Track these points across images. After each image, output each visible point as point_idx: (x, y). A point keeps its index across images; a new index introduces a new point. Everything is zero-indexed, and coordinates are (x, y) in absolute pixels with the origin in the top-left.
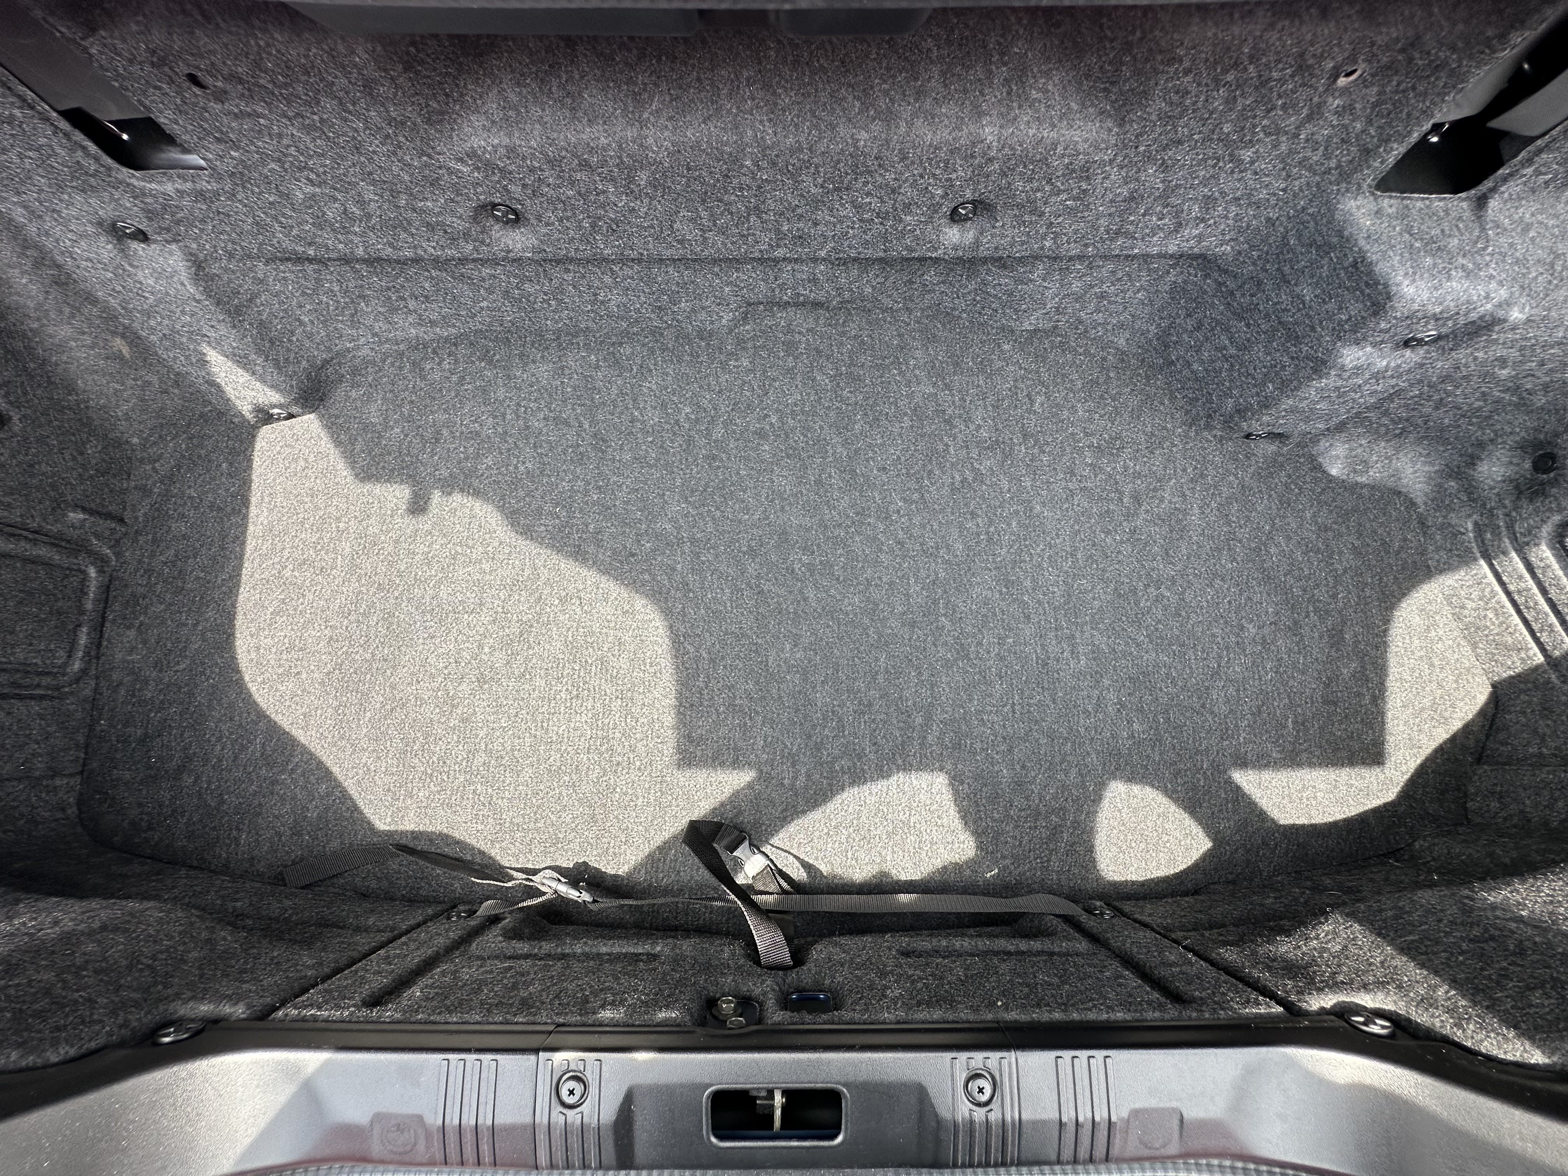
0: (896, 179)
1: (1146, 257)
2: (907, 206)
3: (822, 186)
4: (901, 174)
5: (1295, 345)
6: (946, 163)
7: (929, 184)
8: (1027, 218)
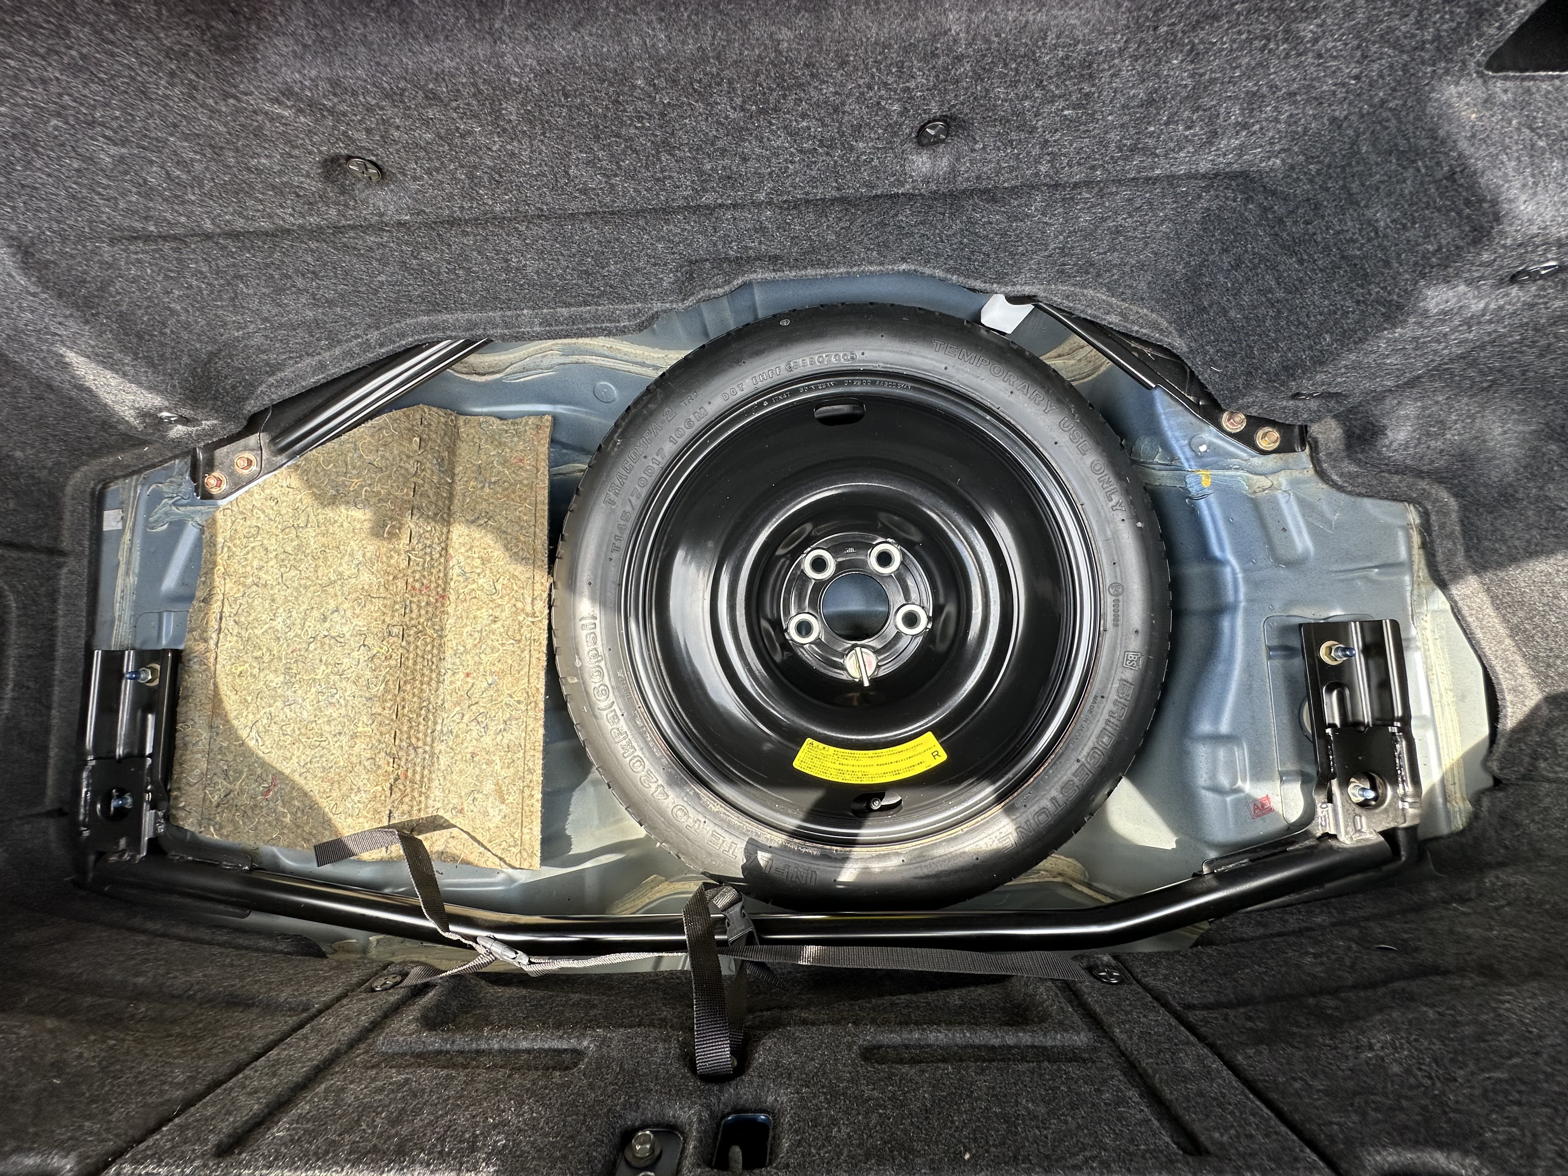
0: (836, 93)
1: (1171, 179)
2: (857, 129)
3: (743, 109)
4: (842, 85)
5: (1362, 286)
6: (900, 66)
7: (881, 97)
8: (1014, 135)
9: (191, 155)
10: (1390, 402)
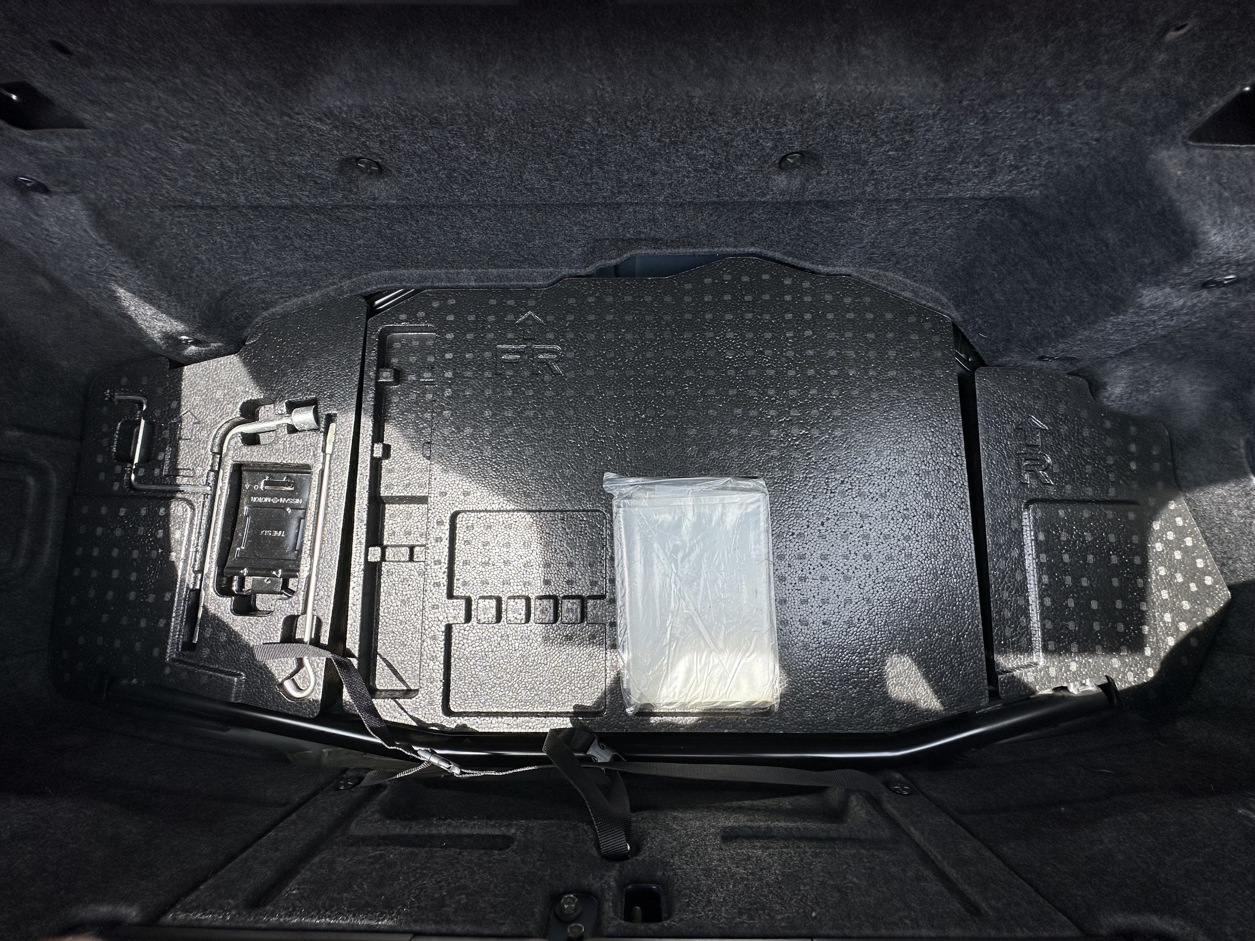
0: (729, 133)
1: (958, 201)
2: (739, 158)
3: (659, 141)
4: (734, 128)
5: (1095, 284)
6: (777, 117)
7: (760, 137)
8: (850, 166)
9: (244, 152)
10: (1110, 365)
